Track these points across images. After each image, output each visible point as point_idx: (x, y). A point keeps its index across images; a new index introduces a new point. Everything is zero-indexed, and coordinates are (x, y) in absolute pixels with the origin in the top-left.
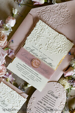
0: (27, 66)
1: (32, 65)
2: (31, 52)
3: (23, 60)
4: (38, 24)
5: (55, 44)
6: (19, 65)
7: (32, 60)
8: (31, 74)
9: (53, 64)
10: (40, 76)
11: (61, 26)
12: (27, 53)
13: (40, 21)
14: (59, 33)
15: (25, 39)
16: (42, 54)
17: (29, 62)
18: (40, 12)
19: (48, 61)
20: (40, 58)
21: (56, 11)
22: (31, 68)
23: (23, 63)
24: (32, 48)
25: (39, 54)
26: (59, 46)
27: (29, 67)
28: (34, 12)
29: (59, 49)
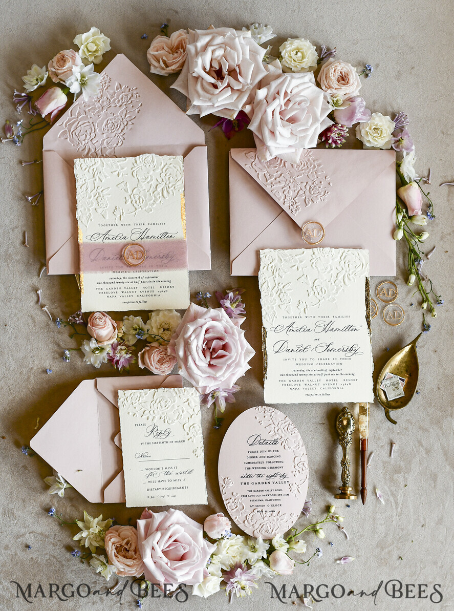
0: (121, 275)
1: (130, 266)
2: (107, 241)
3: (103, 268)
4: (77, 171)
5: (144, 186)
6: (101, 286)
7: (121, 257)
8: (140, 286)
9: (171, 232)
10: (163, 274)
11: (130, 127)
12: (101, 248)
13: (77, 161)
14: (135, 155)
15: (75, 222)
16: (133, 227)
17: (118, 263)
18: (65, 132)
19: (155, 232)
20: (135, 237)
21: (97, 105)
22: (132, 274)
23: (107, 275)
24: (104, 230)
25: (125, 232)
26: (154, 183)
27: (127, 275)
28: (52, 140)
29: (159, 189)
